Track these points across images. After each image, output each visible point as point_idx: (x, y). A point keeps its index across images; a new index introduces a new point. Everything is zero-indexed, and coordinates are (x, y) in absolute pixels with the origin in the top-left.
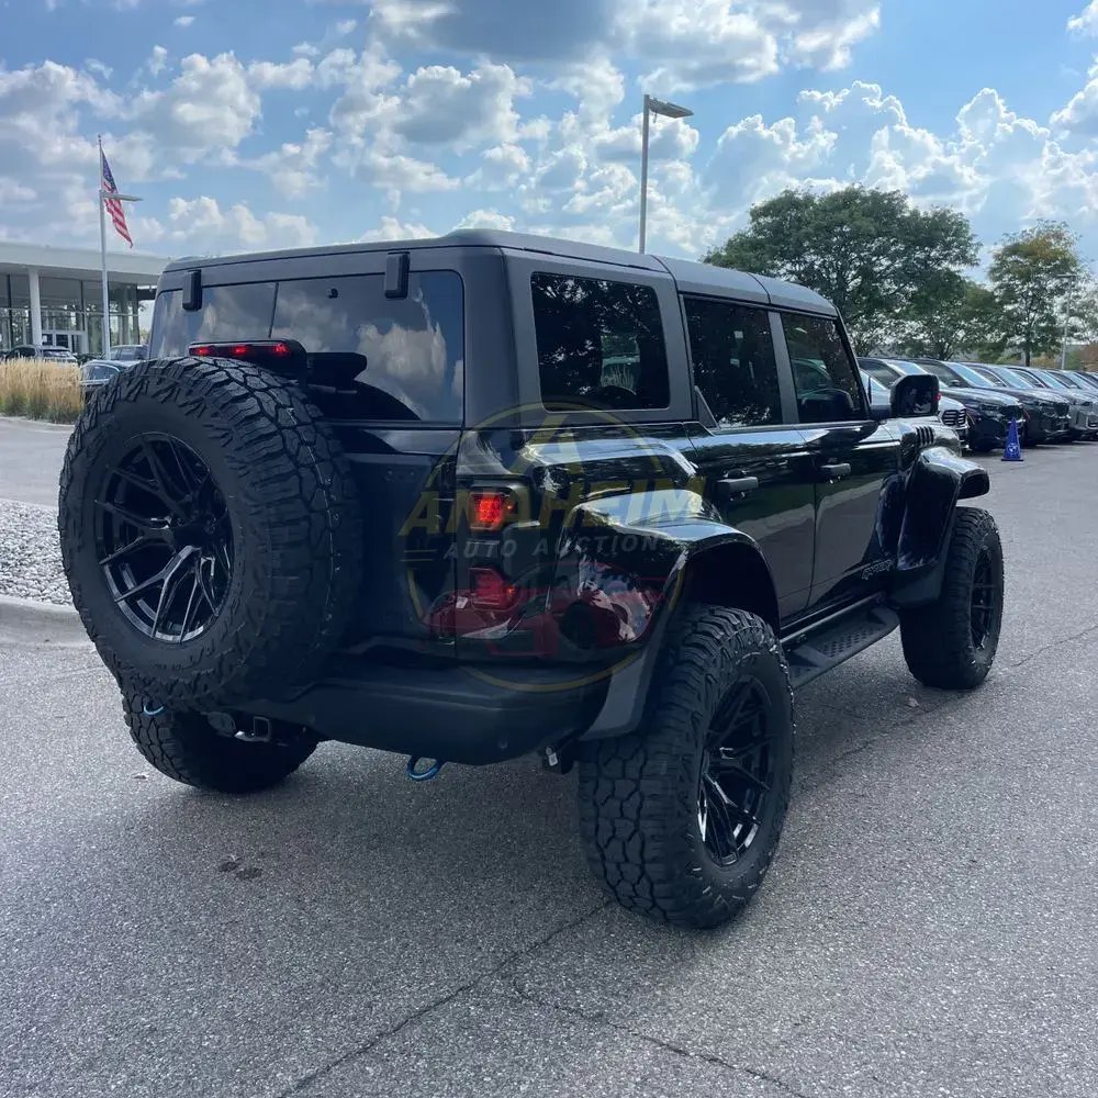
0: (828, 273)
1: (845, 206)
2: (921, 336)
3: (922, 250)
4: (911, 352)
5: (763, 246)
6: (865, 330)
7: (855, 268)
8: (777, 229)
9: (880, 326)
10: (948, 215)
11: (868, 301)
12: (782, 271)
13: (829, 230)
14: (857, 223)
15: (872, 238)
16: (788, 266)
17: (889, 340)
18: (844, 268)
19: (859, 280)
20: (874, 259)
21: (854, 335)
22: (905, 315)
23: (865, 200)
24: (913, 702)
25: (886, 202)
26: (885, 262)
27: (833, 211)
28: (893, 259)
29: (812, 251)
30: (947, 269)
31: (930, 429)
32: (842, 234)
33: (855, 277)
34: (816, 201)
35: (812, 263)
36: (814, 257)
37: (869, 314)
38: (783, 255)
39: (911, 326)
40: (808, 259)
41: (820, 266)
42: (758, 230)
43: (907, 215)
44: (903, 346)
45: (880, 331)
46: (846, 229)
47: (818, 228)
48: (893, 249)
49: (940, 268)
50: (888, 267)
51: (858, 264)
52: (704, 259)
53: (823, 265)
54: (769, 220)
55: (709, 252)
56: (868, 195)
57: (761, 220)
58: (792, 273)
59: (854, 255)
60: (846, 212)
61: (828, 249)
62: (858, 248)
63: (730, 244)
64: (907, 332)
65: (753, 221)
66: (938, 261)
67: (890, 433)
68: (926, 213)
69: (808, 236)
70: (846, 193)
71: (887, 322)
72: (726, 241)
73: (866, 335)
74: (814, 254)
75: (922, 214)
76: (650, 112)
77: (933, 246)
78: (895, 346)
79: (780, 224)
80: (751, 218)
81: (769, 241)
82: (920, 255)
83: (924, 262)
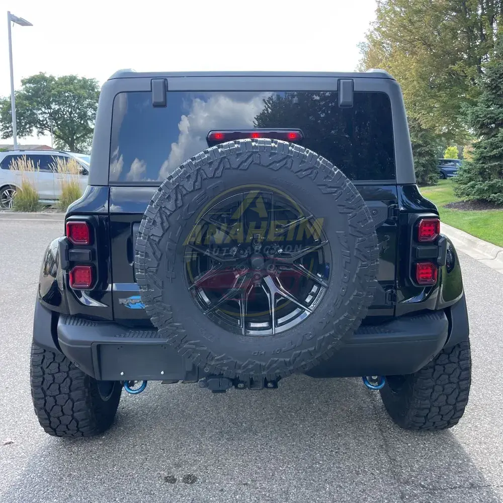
1: (70, 83)
25: (89, 83)
27: (65, 85)
34: (56, 79)
42: (27, 90)
54: (32, 85)
57: (27, 85)
60: (71, 86)
76: (11, 20)
80: (22, 84)
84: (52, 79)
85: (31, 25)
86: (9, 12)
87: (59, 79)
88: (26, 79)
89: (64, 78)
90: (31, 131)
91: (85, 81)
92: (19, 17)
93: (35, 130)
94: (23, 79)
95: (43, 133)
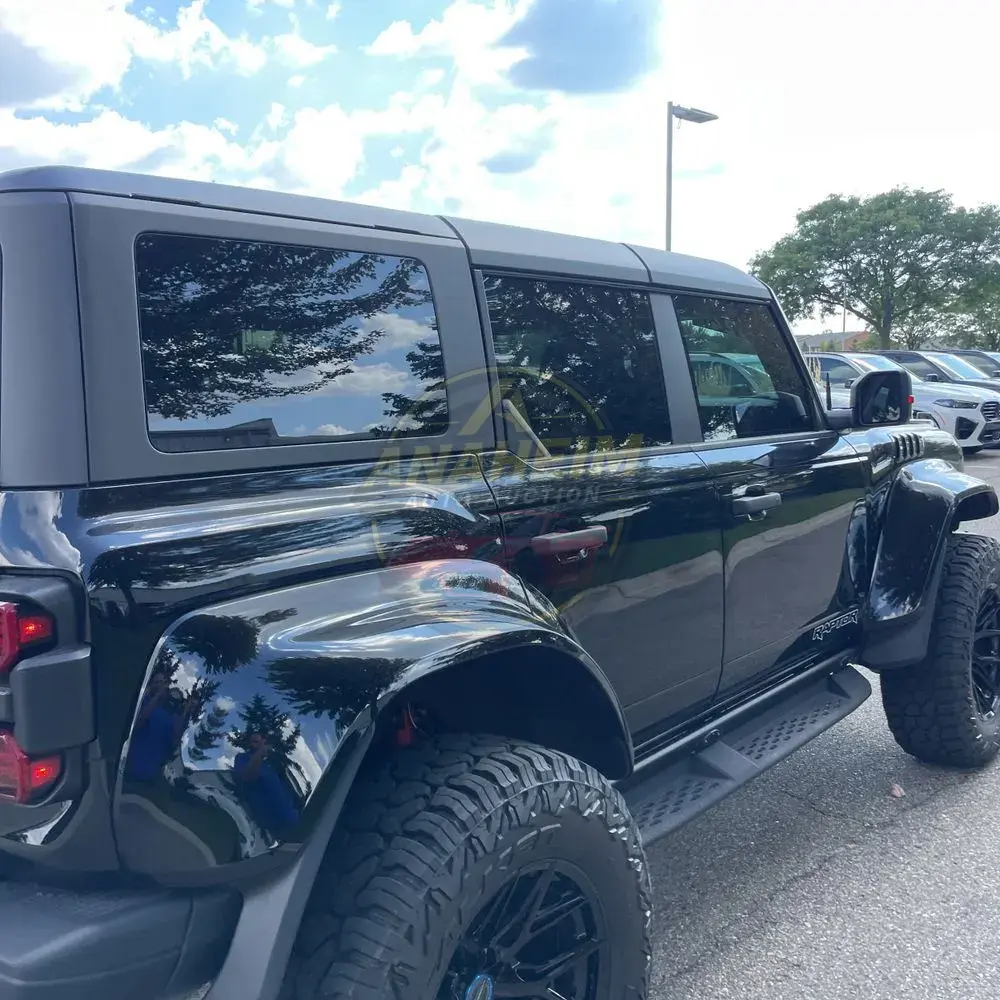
0: (876, 271)
1: (890, 206)
2: (972, 328)
3: (969, 244)
4: (962, 343)
5: (810, 248)
6: (916, 323)
7: (903, 264)
8: (824, 231)
9: (931, 319)
10: (995, 211)
11: (916, 297)
12: (830, 271)
13: (875, 231)
14: (902, 221)
15: (918, 236)
16: (836, 266)
17: (940, 333)
18: (891, 266)
19: (906, 277)
20: (921, 255)
21: (905, 329)
22: (955, 308)
23: (910, 199)
24: (898, 791)
25: (931, 200)
26: (932, 258)
27: (878, 211)
28: (940, 255)
29: (859, 250)
30: (995, 262)
31: (916, 437)
32: (889, 233)
33: (903, 273)
34: (861, 203)
35: (860, 262)
36: (861, 256)
37: (917, 308)
38: (830, 256)
39: (963, 318)
40: (856, 258)
41: (867, 264)
42: (805, 233)
43: (953, 212)
44: (954, 338)
45: (931, 325)
46: (893, 228)
47: (864, 228)
48: (940, 245)
49: (987, 262)
50: (935, 263)
51: (905, 261)
52: (752, 262)
53: (870, 263)
54: (815, 222)
55: (758, 256)
56: (913, 195)
57: (808, 224)
58: (838, 271)
59: (901, 252)
60: (890, 213)
61: (874, 248)
62: (905, 246)
63: (778, 248)
64: (958, 324)
65: (800, 224)
66: (985, 255)
67: (853, 446)
68: (971, 210)
69: (854, 237)
70: (891, 194)
71: (938, 316)
72: (774, 244)
73: (917, 328)
74: (861, 252)
75: (968, 212)
76: (674, 116)
77: (980, 241)
78: (947, 339)
79: (826, 227)
80: (797, 223)
81: (815, 242)
82: (968, 250)
83: (972, 256)
84: (854, 202)
85: (714, 118)
86: (670, 104)
87: (866, 201)
88: (807, 212)
89: (880, 199)
90: (811, 310)
91: (921, 197)
92: (689, 108)
93: (817, 306)
94: (799, 212)
95: (832, 312)
